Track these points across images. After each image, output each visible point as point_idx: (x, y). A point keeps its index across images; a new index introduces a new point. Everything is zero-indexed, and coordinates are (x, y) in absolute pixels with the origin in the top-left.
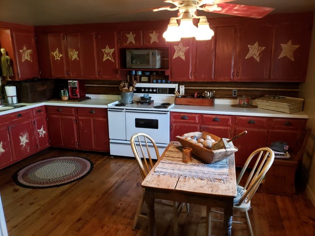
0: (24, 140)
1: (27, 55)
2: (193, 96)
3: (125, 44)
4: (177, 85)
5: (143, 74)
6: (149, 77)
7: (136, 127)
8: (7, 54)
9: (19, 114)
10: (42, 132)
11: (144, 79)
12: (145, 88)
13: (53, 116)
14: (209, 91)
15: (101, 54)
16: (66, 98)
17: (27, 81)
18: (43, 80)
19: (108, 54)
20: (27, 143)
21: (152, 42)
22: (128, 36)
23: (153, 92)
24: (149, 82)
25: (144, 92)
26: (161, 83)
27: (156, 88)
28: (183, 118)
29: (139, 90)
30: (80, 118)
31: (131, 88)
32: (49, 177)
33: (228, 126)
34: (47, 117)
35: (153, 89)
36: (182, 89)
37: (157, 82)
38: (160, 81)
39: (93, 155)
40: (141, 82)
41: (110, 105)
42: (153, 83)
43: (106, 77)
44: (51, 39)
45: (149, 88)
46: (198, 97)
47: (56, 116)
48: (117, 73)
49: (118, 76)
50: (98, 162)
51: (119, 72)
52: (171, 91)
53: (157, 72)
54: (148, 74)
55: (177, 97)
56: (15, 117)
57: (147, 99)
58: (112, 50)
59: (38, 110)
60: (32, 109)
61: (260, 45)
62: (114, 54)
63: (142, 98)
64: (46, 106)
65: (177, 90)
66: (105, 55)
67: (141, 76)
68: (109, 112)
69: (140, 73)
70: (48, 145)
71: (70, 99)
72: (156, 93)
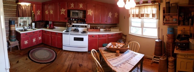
0: (34, 40)
1: (39, 13)
2: (94, 29)
3: (70, 8)
4: (87, 24)
5: (75, 20)
6: (77, 21)
7: (74, 40)
8: (34, 13)
9: (34, 32)
10: (40, 38)
11: (75, 22)
12: (75, 25)
13: (44, 33)
14: (99, 27)
15: (60, 12)
16: (48, 28)
17: (38, 21)
18: (42, 21)
19: (63, 12)
20: (35, 41)
21: (80, 8)
22: (71, 4)
23: (79, 27)
24: (77, 23)
25: (75, 27)
26: (82, 23)
27: (80, 26)
28: (93, 36)
29: (73, 26)
30: (52, 35)
31: (71, 25)
32: (38, 57)
33: (106, 37)
34: (42, 33)
35: (79, 26)
36: (89, 26)
37: (80, 23)
38: (81, 23)
39: (56, 49)
40: (74, 23)
41: (64, 32)
42: (78, 23)
43: (62, 21)
44: (46, 7)
45: (77, 25)
46: (95, 29)
47: (45, 34)
48: (66, 19)
49: (66, 20)
50: (58, 53)
51: (67, 19)
52: (86, 27)
53: (80, 20)
54: (77, 20)
55: (88, 29)
56: (32, 33)
57: (77, 30)
58: (65, 10)
59: (40, 31)
60: (38, 31)
61: (111, 13)
62: (65, 11)
63: (75, 29)
64: (42, 30)
65: (87, 26)
66: (62, 12)
67: (74, 21)
68: (63, 35)
69: (74, 20)
70: (41, 42)
71: (49, 28)
72: (80, 27)
